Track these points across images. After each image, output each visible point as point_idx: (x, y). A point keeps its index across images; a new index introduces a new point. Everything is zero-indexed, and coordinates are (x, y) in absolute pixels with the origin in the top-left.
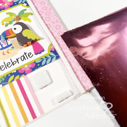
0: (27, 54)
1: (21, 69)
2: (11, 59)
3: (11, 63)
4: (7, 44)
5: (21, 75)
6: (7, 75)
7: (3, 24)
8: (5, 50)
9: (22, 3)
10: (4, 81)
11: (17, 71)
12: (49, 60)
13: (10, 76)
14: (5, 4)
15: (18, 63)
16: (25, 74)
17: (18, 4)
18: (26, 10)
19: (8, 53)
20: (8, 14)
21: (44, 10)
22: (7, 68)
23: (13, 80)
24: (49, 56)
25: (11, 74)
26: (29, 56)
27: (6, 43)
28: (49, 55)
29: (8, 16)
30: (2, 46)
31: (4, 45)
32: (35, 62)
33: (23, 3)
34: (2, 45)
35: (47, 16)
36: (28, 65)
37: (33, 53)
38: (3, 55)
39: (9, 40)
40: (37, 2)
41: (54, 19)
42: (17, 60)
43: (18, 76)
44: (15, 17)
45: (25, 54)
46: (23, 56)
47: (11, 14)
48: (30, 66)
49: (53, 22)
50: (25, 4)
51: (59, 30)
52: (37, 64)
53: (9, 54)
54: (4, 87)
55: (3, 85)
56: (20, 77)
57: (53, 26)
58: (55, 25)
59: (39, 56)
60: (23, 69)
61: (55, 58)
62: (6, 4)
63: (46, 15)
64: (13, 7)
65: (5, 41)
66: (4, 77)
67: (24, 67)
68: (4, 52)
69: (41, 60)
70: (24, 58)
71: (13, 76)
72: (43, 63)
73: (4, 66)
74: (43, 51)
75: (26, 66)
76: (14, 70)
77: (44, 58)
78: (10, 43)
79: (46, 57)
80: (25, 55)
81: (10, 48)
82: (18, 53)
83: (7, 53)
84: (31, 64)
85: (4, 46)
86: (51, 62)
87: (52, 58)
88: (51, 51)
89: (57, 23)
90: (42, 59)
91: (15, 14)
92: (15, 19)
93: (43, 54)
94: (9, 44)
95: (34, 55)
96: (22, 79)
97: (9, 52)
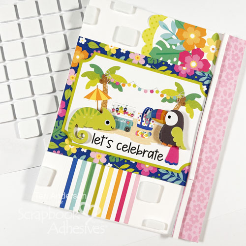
0: (158, 154)
1: (141, 164)
2: (139, 145)
3: (136, 150)
4: (148, 125)
5: (136, 170)
6: (124, 160)
7: (162, 96)
8: (141, 130)
9: (203, 82)
10: (117, 164)
11: (136, 163)
12: (173, 179)
13: (126, 163)
14: (184, 66)
15: (143, 156)
16: (140, 174)
17: (198, 81)
18: (199, 97)
19: (142, 136)
20: (176, 86)
21: (218, 114)
22: (128, 152)
23: (125, 170)
24: (176, 175)
25: (128, 162)
26: (158, 157)
27: (148, 122)
28: (178, 174)
29: (175, 88)
30: (141, 123)
31: (144, 122)
32: (158, 169)
33: (204, 85)
34: (142, 121)
35: (214, 126)
36: (150, 166)
37: (164, 157)
38: (135, 134)
39: (153, 122)
40: (220, 97)
41: (218, 136)
42: (145, 151)
43: (133, 170)
44: (180, 97)
45: (157, 151)
46: (153, 153)
47: (180, 89)
48: (151, 169)
49: (213, 139)
50: (205, 88)
51: (211, 154)
52: (159, 172)
53: (142, 138)
54: (113, 168)
55: (113, 167)
56: (133, 172)
57: (210, 144)
58: (213, 144)
59: (167, 166)
60: (143, 167)
61: (180, 182)
62: (184, 68)
63: (215, 123)
64: (190, 79)
65: (149, 120)
66: (120, 158)
67: (145, 165)
68: (139, 131)
69: (165, 172)
70: (152, 155)
71: (128, 166)
72: (165, 177)
73: (128, 148)
74: (176, 164)
75: (147, 166)
76: (134, 160)
77: (170, 173)
78: (152, 126)
79: (172, 173)
80: (155, 153)
81: (148, 131)
82: (151, 144)
83: (140, 135)
84: (154, 167)
85: (144, 124)
86: (173, 182)
87: (177, 180)
88: (183, 172)
89: (217, 144)
90: (167, 171)
91: (184, 93)
92: (179, 99)
93: (173, 167)
94: (150, 126)
95: (164, 160)
96: (134, 176)
97: (144, 136)
